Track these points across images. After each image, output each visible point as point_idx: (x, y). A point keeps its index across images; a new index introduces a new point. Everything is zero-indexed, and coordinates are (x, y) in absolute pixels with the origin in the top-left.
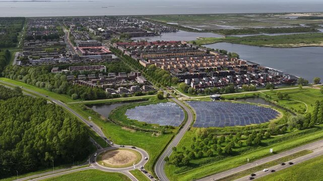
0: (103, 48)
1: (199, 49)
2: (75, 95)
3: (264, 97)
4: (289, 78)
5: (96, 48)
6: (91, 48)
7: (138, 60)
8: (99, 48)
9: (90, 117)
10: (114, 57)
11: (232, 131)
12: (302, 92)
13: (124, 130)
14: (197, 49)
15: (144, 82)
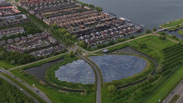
0: (13, 7)
1: (76, 4)
2: (13, 62)
3: (132, 47)
4: (139, 28)
5: (7, 8)
6: (4, 8)
7: (42, 19)
8: (10, 7)
9: (34, 85)
10: (24, 16)
11: (128, 82)
12: (150, 39)
13: (61, 93)
14: (75, 4)
15: (56, 42)
